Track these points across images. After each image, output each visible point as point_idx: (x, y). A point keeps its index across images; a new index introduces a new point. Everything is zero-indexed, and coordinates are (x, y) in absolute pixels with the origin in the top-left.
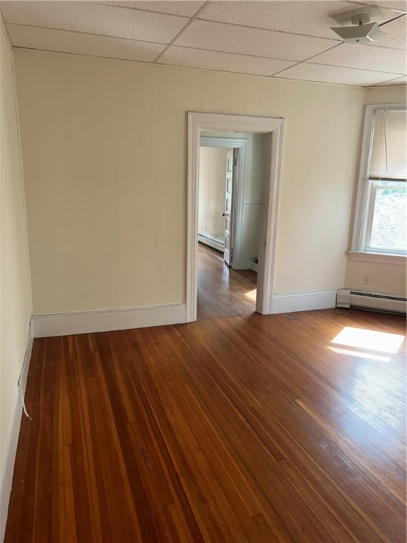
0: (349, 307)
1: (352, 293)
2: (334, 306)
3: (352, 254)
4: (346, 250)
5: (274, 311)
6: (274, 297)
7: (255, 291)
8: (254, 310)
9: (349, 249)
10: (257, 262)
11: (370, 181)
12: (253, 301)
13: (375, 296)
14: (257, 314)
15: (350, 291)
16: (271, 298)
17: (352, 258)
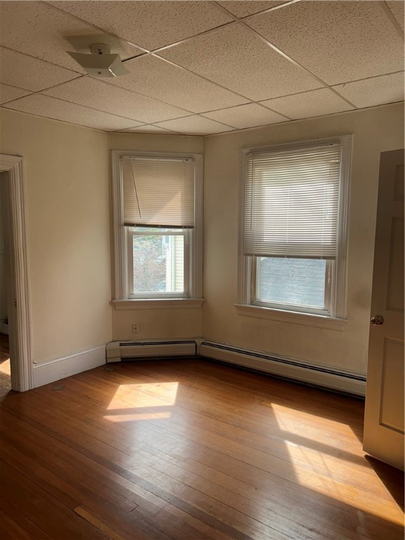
0: (119, 360)
1: (121, 345)
2: (104, 363)
3: (118, 303)
4: (111, 300)
5: (37, 384)
6: (34, 367)
7: (8, 361)
8: (9, 388)
9: (113, 298)
10: (7, 323)
11: (126, 228)
12: (7, 375)
13: (144, 344)
14: (15, 393)
15: (118, 343)
16: (30, 368)
17: (117, 308)
